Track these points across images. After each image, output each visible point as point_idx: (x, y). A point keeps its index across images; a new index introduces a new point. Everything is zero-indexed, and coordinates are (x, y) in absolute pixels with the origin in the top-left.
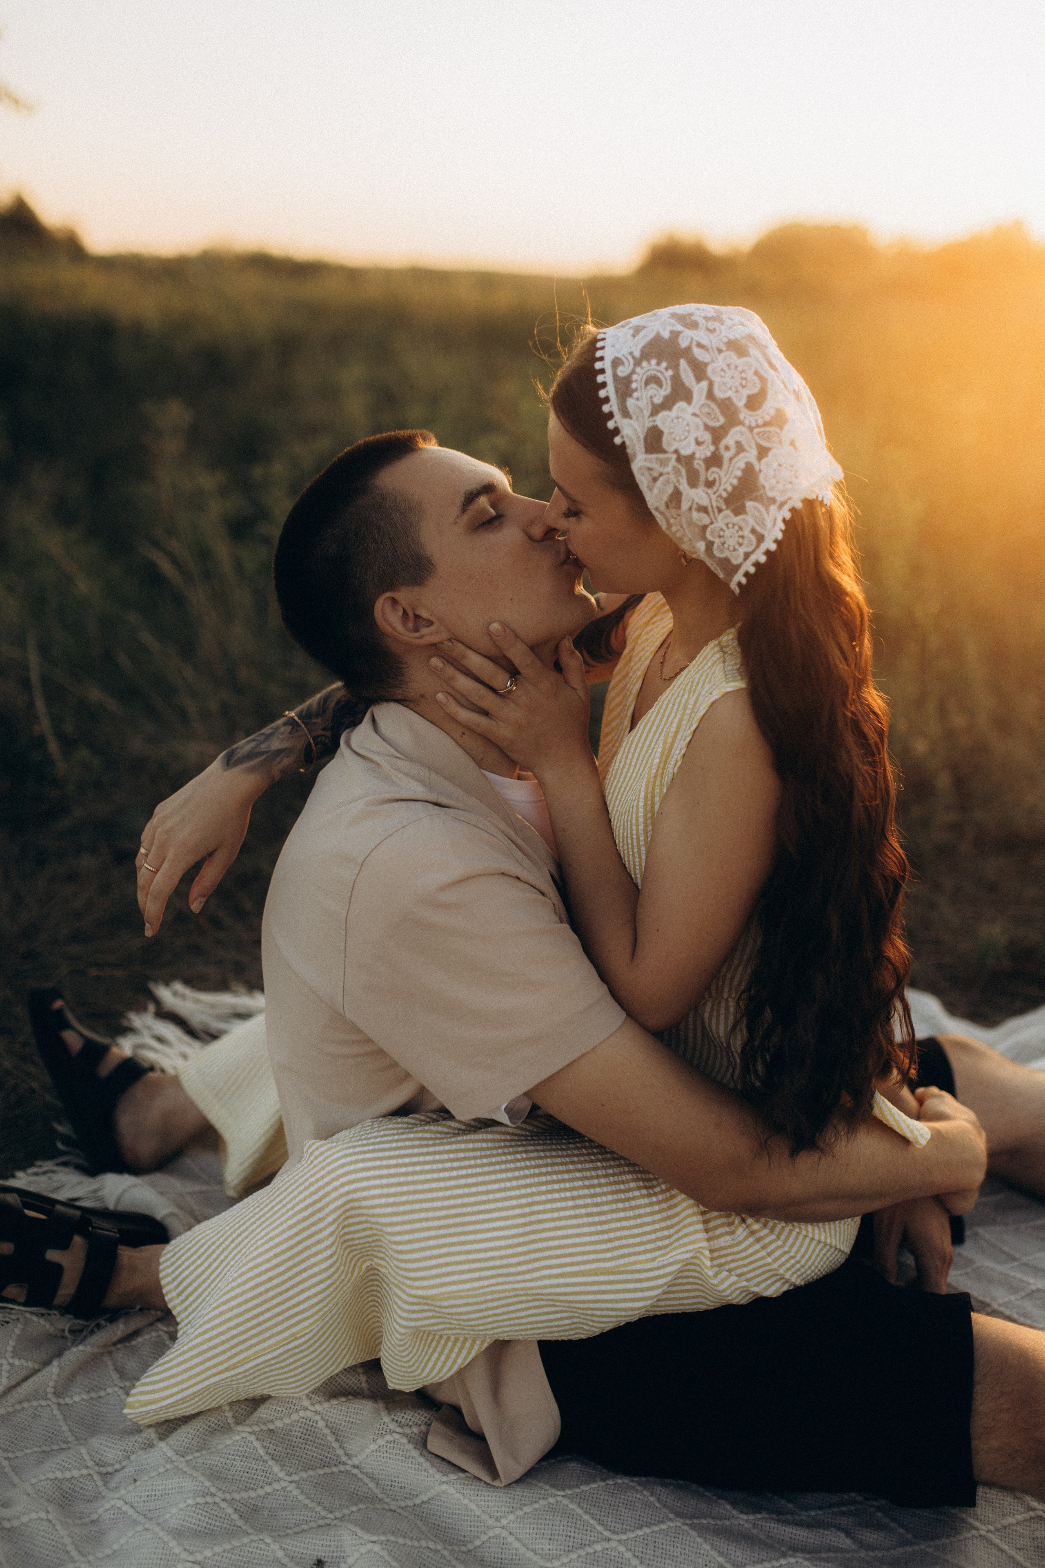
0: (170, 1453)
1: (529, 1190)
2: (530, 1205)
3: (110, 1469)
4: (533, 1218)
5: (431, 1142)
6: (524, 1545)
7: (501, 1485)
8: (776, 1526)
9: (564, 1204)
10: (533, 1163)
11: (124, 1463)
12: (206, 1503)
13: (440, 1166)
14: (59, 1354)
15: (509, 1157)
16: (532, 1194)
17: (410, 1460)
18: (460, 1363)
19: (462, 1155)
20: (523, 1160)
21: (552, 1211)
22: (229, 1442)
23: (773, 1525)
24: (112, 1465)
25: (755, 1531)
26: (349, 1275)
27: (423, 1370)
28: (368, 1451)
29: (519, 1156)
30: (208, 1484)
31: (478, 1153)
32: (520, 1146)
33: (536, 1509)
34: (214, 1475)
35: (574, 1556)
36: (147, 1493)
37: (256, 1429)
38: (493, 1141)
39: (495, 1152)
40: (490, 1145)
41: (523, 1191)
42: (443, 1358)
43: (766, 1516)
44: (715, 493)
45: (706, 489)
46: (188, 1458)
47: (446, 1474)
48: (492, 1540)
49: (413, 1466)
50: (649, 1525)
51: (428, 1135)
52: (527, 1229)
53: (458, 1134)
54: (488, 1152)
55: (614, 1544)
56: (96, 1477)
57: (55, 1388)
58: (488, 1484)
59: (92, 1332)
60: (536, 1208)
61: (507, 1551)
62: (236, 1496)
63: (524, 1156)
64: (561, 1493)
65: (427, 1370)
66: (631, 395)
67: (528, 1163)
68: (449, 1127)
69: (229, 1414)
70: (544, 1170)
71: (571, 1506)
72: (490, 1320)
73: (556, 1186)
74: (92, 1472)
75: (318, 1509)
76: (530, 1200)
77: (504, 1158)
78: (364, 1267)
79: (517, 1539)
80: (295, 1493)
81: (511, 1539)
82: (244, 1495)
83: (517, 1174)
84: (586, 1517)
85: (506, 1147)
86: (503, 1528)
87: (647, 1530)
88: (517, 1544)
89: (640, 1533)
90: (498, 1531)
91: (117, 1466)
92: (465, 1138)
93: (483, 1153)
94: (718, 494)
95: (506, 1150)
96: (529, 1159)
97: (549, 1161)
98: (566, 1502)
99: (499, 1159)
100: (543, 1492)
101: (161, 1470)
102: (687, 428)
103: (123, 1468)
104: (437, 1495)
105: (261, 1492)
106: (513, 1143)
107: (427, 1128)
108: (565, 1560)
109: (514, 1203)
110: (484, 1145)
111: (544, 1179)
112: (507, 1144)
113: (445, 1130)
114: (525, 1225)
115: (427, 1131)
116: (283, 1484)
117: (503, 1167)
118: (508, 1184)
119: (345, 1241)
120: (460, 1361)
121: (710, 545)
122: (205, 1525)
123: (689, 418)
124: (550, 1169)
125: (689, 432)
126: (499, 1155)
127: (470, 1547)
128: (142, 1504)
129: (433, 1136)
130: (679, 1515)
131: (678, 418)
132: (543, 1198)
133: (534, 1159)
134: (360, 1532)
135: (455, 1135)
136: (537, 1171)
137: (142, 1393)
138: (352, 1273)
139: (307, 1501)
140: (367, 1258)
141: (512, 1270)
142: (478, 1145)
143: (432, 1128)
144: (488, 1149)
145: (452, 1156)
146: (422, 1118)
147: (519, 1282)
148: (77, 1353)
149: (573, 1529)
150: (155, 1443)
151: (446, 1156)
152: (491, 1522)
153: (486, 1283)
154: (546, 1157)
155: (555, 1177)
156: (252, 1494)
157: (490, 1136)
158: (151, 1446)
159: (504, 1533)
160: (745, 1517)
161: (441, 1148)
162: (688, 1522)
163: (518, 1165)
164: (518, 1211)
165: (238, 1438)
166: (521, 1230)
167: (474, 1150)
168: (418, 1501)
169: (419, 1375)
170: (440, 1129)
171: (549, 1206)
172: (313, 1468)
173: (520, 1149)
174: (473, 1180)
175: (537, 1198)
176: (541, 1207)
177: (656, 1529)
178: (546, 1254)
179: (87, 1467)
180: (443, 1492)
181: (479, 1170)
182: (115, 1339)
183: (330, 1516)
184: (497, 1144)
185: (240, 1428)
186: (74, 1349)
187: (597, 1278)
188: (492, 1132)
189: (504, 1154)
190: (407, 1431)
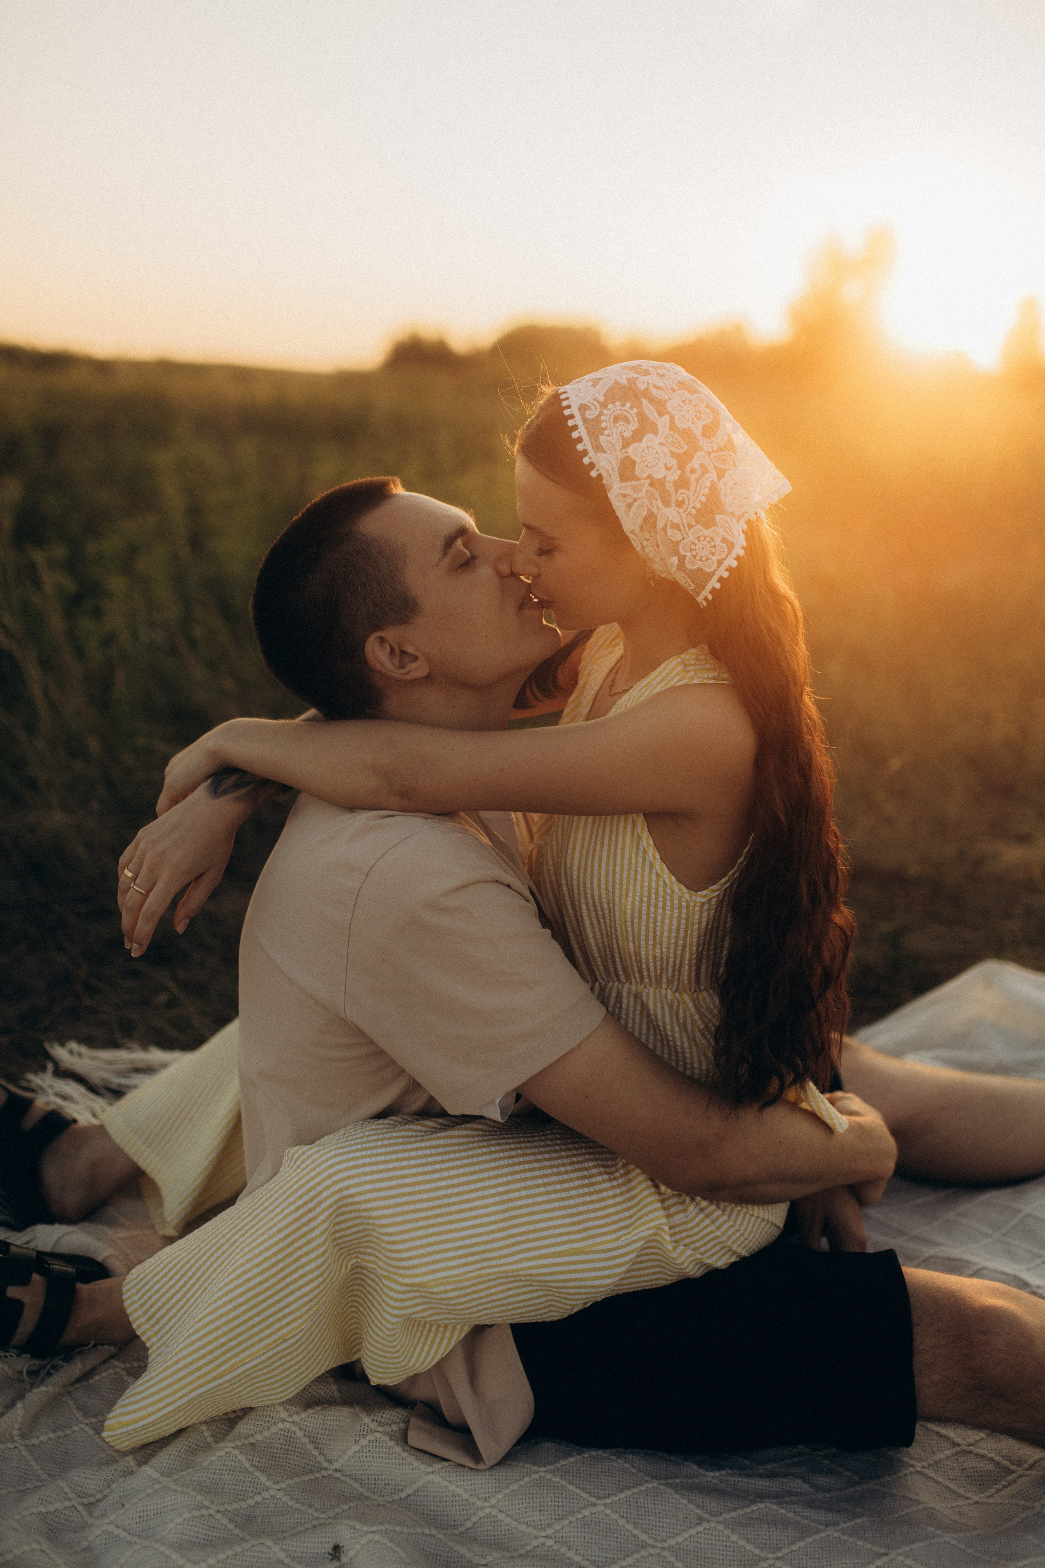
0: (156, 1475)
1: (505, 1179)
2: (508, 1192)
3: (91, 1499)
5: (412, 1139)
6: (516, 1520)
7: (487, 1467)
8: (740, 1479)
9: (537, 1191)
10: (506, 1154)
11: (105, 1492)
12: (202, 1516)
13: (424, 1161)
14: (21, 1396)
15: (485, 1150)
16: (508, 1183)
17: (393, 1455)
18: (441, 1353)
21: (528, 1197)
22: (214, 1458)
23: (737, 1479)
24: (94, 1495)
25: (723, 1486)
26: (338, 1273)
27: (409, 1361)
28: (350, 1454)
29: (493, 1149)
30: (200, 1498)
31: (457, 1148)
33: (522, 1486)
34: (204, 1489)
35: (566, 1522)
36: (138, 1515)
37: (239, 1443)
40: (466, 1140)
41: (500, 1180)
42: (426, 1348)
43: (730, 1472)
44: (685, 511)
45: (678, 508)
46: (175, 1477)
47: (429, 1466)
48: (482, 1521)
49: (396, 1461)
50: (629, 1488)
51: (409, 1134)
52: (506, 1215)
53: (436, 1132)
55: (600, 1508)
56: (80, 1508)
57: (19, 1429)
58: (471, 1469)
59: (49, 1374)
60: (512, 1196)
61: (499, 1528)
62: (229, 1507)
65: (413, 1361)
67: (501, 1155)
68: (426, 1126)
69: (207, 1434)
70: (516, 1160)
71: (555, 1480)
72: (476, 1303)
73: (528, 1175)
74: (75, 1504)
75: (310, 1511)
76: (507, 1188)
79: (507, 1515)
80: (285, 1499)
81: (501, 1516)
84: (570, 1487)
86: (492, 1507)
87: (628, 1493)
88: (508, 1520)
89: (622, 1496)
90: (487, 1511)
91: (99, 1496)
94: (688, 512)
95: (481, 1144)
96: (502, 1151)
97: (520, 1152)
98: (548, 1476)
99: (475, 1152)
101: (149, 1491)
102: (657, 455)
103: (106, 1496)
104: (422, 1486)
105: (251, 1502)
106: (486, 1138)
107: (407, 1127)
108: (558, 1528)
109: (493, 1191)
110: (461, 1140)
111: (517, 1168)
112: (480, 1138)
113: (424, 1129)
114: (504, 1211)
115: (408, 1130)
116: (272, 1492)
117: (480, 1159)
118: (486, 1175)
119: (336, 1239)
120: (441, 1350)
121: (682, 559)
122: (203, 1537)
123: (658, 447)
124: (521, 1159)
125: (659, 458)
126: (473, 1148)
127: (462, 1529)
128: (135, 1525)
129: (414, 1134)
130: (654, 1477)
131: (648, 446)
132: (518, 1185)
133: (506, 1150)
134: (358, 1526)
135: (432, 1133)
136: (510, 1161)
138: (341, 1271)
139: (298, 1506)
141: (495, 1254)
142: (455, 1141)
143: (412, 1127)
144: (463, 1144)
146: (400, 1119)
147: (501, 1265)
148: (39, 1393)
149: (560, 1500)
150: (134, 1469)
151: (428, 1152)
152: (479, 1504)
153: (472, 1268)
154: (517, 1149)
155: (527, 1166)
156: (243, 1504)
157: (465, 1133)
158: (131, 1473)
159: (495, 1512)
160: (711, 1474)
161: (423, 1144)
162: (663, 1482)
163: (493, 1156)
164: (497, 1199)
165: (222, 1453)
166: (501, 1216)
168: (403, 1495)
169: (406, 1365)
170: (419, 1128)
171: (524, 1193)
172: (296, 1475)
173: (493, 1142)
174: (455, 1172)
175: (512, 1186)
176: (517, 1195)
177: (636, 1490)
178: (524, 1238)
179: (70, 1499)
181: (459, 1163)
182: (75, 1377)
183: (323, 1516)
184: (472, 1140)
185: (222, 1445)
186: (36, 1391)
190: (388, 1429)
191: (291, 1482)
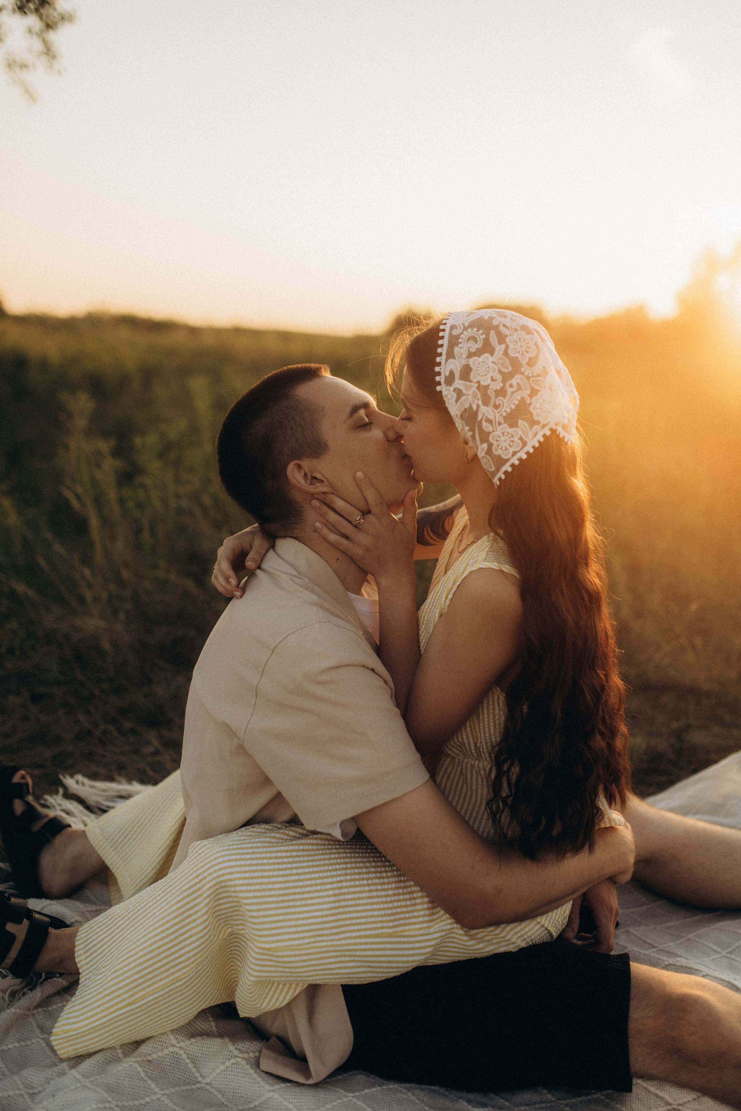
0: (79, 1077)
3: (35, 1091)
4: (341, 897)
7: (314, 1082)
11: (45, 1086)
17: (248, 1076)
18: (288, 998)
19: (294, 854)
20: (335, 858)
22: (120, 1068)
24: (36, 1088)
26: (216, 937)
27: (262, 1003)
28: (218, 1071)
30: (105, 1095)
32: (333, 849)
34: (109, 1089)
36: (65, 1103)
37: (139, 1059)
38: (317, 844)
39: (317, 852)
42: (277, 995)
44: (499, 412)
45: (494, 410)
46: (91, 1079)
47: (272, 1085)
49: (250, 1080)
53: (301, 839)
54: (312, 853)
56: (25, 1096)
62: (125, 1104)
63: (337, 856)
64: (351, 1095)
65: (267, 1002)
66: (457, 345)
67: (339, 861)
71: (359, 1104)
74: (21, 1092)
77: (323, 857)
78: (227, 933)
80: (166, 1102)
82: (131, 1103)
83: (331, 868)
85: (325, 849)
91: (40, 1089)
92: (298, 842)
93: (309, 853)
94: (500, 413)
96: (339, 858)
98: (355, 1101)
100: (339, 1094)
101: (73, 1088)
102: (488, 369)
103: (45, 1089)
104: (266, 1101)
105: (142, 1101)
113: (285, 837)
116: (158, 1096)
119: (216, 912)
120: (289, 996)
123: (490, 364)
125: (488, 372)
130: (432, 1108)
131: (483, 362)
137: (64, 1025)
138: (218, 936)
139: (175, 1108)
140: (229, 926)
145: (288, 854)
150: (68, 1071)
156: (137, 1102)
158: (64, 1074)
165: (126, 1065)
167: (303, 850)
168: (251, 1105)
169: (260, 1006)
170: (282, 836)
172: (178, 1086)
179: (18, 1090)
180: (270, 1098)
185: (127, 1059)
187: (382, 940)
188: (317, 839)
189: (323, 854)
190: (246, 1056)
191: (173, 1090)
